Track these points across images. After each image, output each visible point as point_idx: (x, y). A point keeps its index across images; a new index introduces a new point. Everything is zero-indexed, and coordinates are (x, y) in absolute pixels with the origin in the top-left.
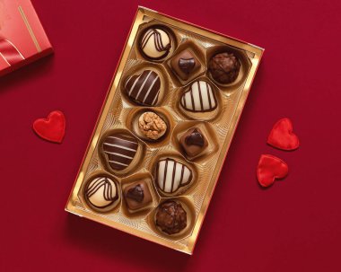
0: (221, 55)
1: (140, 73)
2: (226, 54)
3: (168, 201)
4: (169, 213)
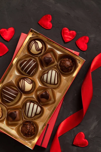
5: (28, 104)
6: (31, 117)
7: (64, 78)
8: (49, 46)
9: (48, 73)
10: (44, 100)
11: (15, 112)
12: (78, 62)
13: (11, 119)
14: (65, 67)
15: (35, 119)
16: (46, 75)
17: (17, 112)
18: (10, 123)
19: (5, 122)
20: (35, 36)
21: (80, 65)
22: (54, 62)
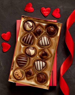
0: (49, 27)
1: (26, 35)
2: (51, 27)
3: (39, 74)
4: (40, 77)
5: (36, 62)
6: (41, 70)
7: (53, 39)
8: (37, 23)
9: (41, 39)
10: (45, 57)
11: (30, 70)
12: (58, 26)
13: (29, 75)
14: (51, 32)
15: (43, 71)
16: (41, 41)
17: (31, 70)
18: (28, 78)
19: (25, 79)
20: (26, 19)
21: (60, 28)
22: (43, 32)
